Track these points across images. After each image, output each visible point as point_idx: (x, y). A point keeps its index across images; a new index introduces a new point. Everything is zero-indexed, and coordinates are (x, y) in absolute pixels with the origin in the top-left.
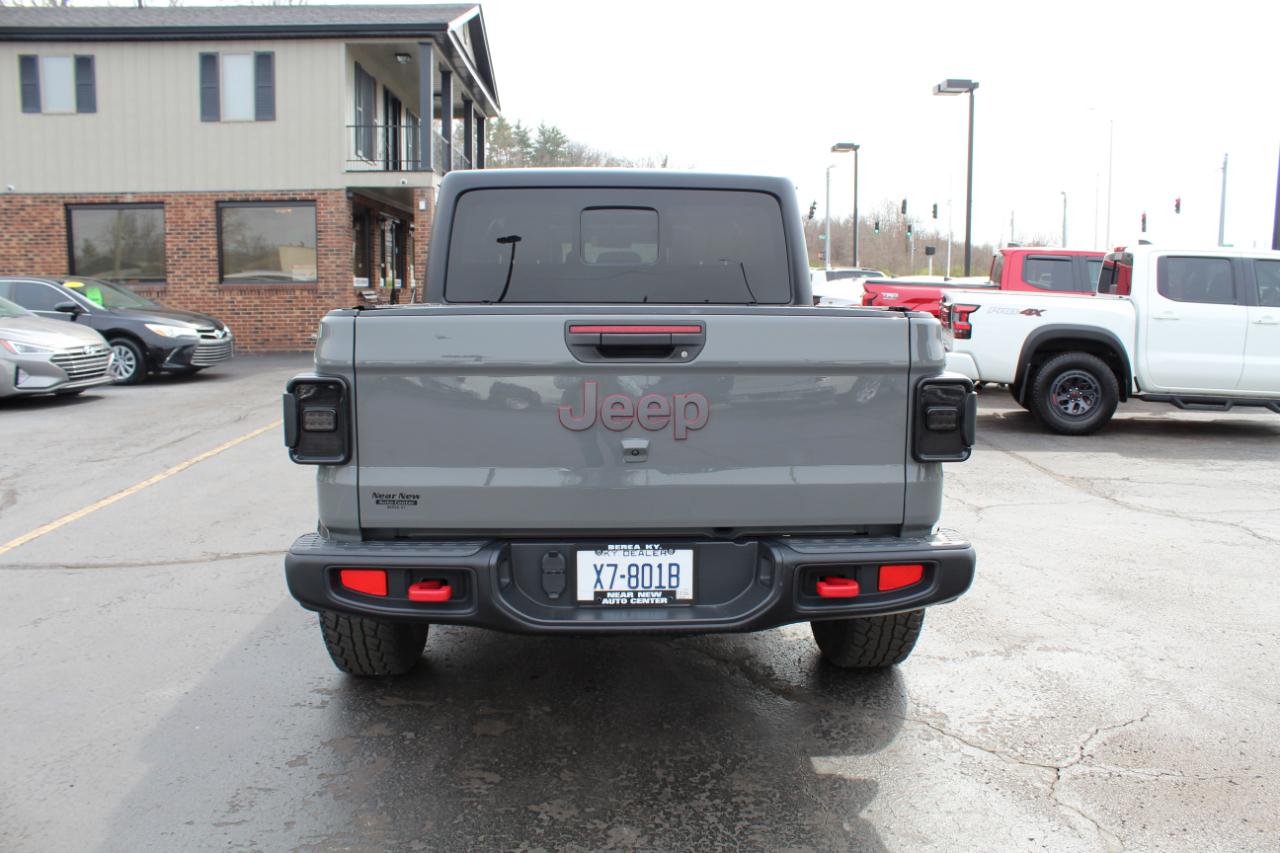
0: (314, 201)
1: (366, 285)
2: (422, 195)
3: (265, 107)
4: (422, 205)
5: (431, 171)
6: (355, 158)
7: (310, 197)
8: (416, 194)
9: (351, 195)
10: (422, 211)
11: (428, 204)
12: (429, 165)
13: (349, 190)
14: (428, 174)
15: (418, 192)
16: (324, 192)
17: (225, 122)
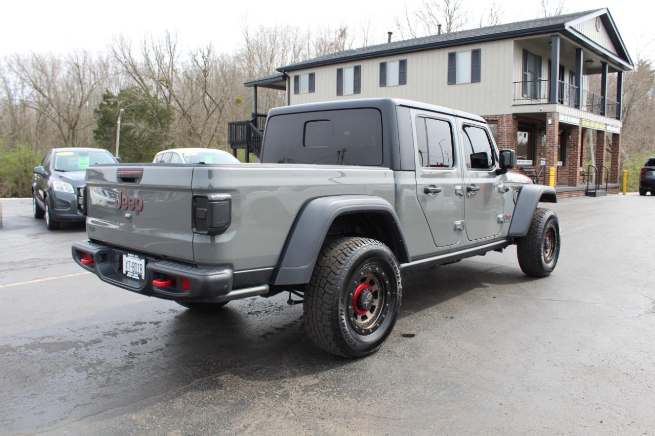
0: (497, 121)
1: (532, 164)
2: (551, 116)
3: (476, 76)
4: (550, 122)
5: (556, 103)
6: (522, 98)
7: (495, 119)
8: (547, 116)
9: (515, 117)
10: (550, 124)
11: (553, 121)
12: (555, 100)
13: (514, 115)
14: (555, 105)
15: (548, 115)
16: (502, 116)
17: (458, 85)
